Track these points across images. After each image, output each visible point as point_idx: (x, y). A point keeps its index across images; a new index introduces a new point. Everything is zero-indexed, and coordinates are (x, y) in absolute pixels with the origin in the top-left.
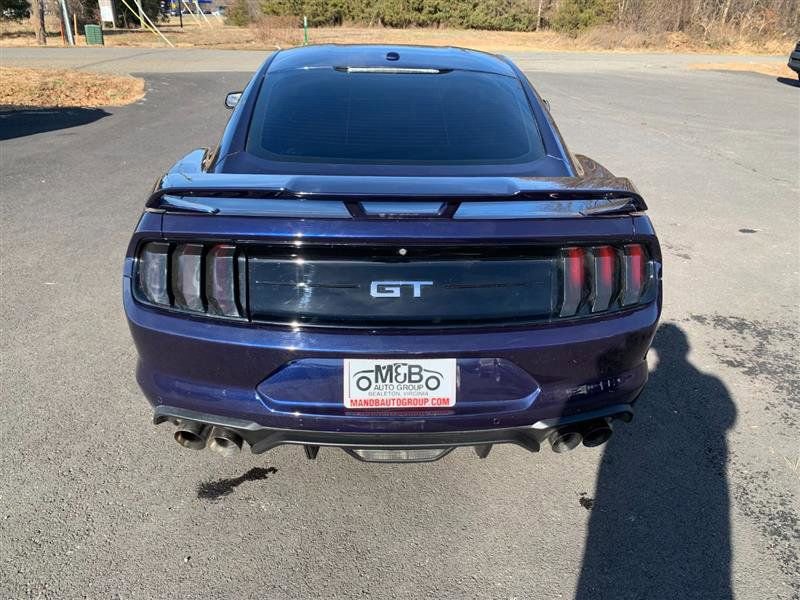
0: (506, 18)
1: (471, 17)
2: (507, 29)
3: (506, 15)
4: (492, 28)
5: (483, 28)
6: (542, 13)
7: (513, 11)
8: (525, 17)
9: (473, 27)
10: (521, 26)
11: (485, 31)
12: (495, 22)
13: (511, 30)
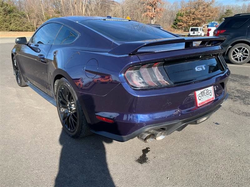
0: (24, 28)
1: (10, 27)
2: (25, 31)
3: (24, 27)
4: (19, 31)
5: (16, 31)
6: (36, 26)
7: (26, 25)
8: (31, 27)
9: (11, 31)
10: (30, 30)
11: (17, 32)
12: (20, 29)
13: (27, 31)
